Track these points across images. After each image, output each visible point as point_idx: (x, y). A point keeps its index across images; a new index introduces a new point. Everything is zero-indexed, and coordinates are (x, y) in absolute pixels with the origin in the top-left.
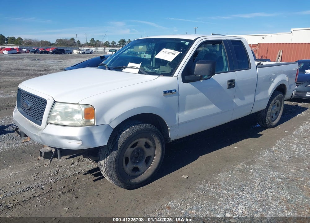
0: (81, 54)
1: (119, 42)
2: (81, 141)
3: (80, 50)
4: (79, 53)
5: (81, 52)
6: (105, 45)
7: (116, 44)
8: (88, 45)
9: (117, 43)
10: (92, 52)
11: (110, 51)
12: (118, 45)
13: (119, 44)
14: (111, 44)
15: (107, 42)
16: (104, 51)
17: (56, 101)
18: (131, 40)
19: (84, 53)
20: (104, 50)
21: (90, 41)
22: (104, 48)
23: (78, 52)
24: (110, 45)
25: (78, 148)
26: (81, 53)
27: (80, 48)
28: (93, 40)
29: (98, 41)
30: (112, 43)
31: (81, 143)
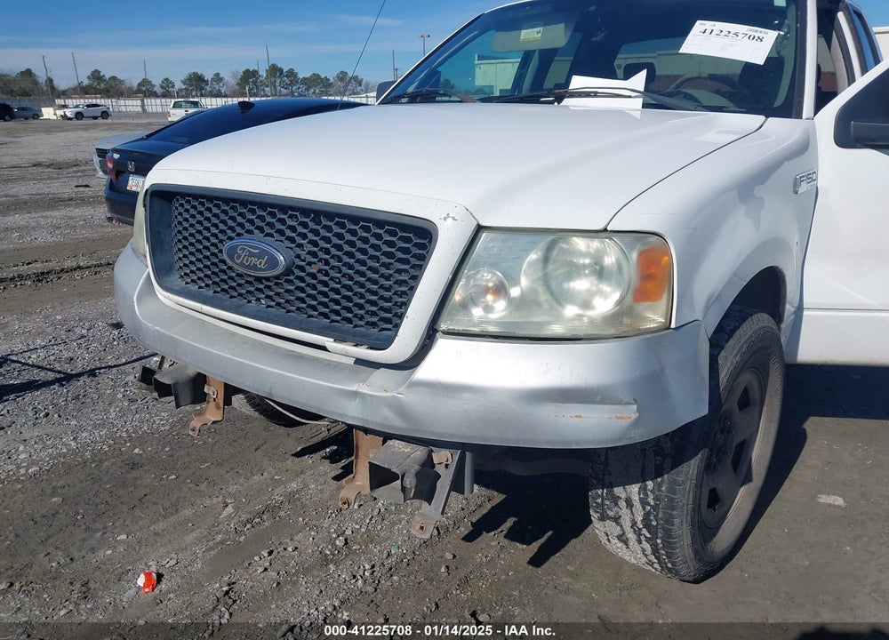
0: (70, 119)
1: (184, 82)
2: (635, 407)
3: (65, 106)
4: (64, 117)
5: (69, 113)
6: (139, 91)
7: (176, 88)
8: (83, 91)
9: (179, 85)
10: (106, 112)
11: (176, 106)
12: (181, 90)
13: (186, 89)
14: (158, 90)
15: (145, 82)
16: (144, 110)
17: (483, 223)
18: (221, 76)
19: (79, 116)
20: (143, 106)
21: (89, 78)
22: (143, 101)
23: (60, 112)
24: (156, 92)
25: (620, 439)
26: (69, 115)
27: (59, 102)
28: (96, 76)
29: (113, 78)
30: (162, 87)
31: (635, 416)
